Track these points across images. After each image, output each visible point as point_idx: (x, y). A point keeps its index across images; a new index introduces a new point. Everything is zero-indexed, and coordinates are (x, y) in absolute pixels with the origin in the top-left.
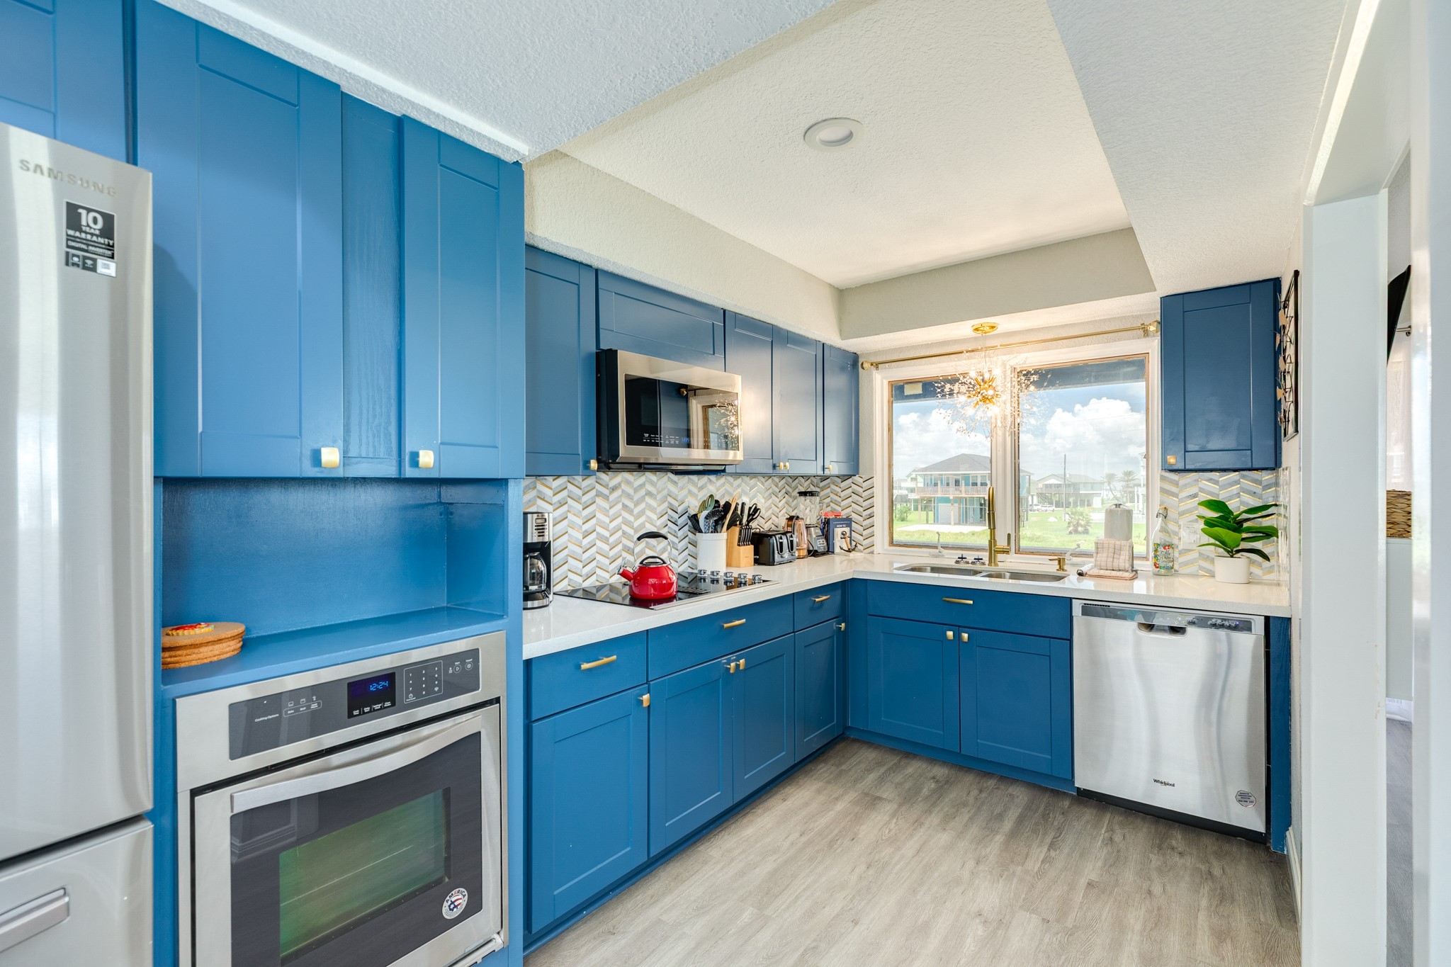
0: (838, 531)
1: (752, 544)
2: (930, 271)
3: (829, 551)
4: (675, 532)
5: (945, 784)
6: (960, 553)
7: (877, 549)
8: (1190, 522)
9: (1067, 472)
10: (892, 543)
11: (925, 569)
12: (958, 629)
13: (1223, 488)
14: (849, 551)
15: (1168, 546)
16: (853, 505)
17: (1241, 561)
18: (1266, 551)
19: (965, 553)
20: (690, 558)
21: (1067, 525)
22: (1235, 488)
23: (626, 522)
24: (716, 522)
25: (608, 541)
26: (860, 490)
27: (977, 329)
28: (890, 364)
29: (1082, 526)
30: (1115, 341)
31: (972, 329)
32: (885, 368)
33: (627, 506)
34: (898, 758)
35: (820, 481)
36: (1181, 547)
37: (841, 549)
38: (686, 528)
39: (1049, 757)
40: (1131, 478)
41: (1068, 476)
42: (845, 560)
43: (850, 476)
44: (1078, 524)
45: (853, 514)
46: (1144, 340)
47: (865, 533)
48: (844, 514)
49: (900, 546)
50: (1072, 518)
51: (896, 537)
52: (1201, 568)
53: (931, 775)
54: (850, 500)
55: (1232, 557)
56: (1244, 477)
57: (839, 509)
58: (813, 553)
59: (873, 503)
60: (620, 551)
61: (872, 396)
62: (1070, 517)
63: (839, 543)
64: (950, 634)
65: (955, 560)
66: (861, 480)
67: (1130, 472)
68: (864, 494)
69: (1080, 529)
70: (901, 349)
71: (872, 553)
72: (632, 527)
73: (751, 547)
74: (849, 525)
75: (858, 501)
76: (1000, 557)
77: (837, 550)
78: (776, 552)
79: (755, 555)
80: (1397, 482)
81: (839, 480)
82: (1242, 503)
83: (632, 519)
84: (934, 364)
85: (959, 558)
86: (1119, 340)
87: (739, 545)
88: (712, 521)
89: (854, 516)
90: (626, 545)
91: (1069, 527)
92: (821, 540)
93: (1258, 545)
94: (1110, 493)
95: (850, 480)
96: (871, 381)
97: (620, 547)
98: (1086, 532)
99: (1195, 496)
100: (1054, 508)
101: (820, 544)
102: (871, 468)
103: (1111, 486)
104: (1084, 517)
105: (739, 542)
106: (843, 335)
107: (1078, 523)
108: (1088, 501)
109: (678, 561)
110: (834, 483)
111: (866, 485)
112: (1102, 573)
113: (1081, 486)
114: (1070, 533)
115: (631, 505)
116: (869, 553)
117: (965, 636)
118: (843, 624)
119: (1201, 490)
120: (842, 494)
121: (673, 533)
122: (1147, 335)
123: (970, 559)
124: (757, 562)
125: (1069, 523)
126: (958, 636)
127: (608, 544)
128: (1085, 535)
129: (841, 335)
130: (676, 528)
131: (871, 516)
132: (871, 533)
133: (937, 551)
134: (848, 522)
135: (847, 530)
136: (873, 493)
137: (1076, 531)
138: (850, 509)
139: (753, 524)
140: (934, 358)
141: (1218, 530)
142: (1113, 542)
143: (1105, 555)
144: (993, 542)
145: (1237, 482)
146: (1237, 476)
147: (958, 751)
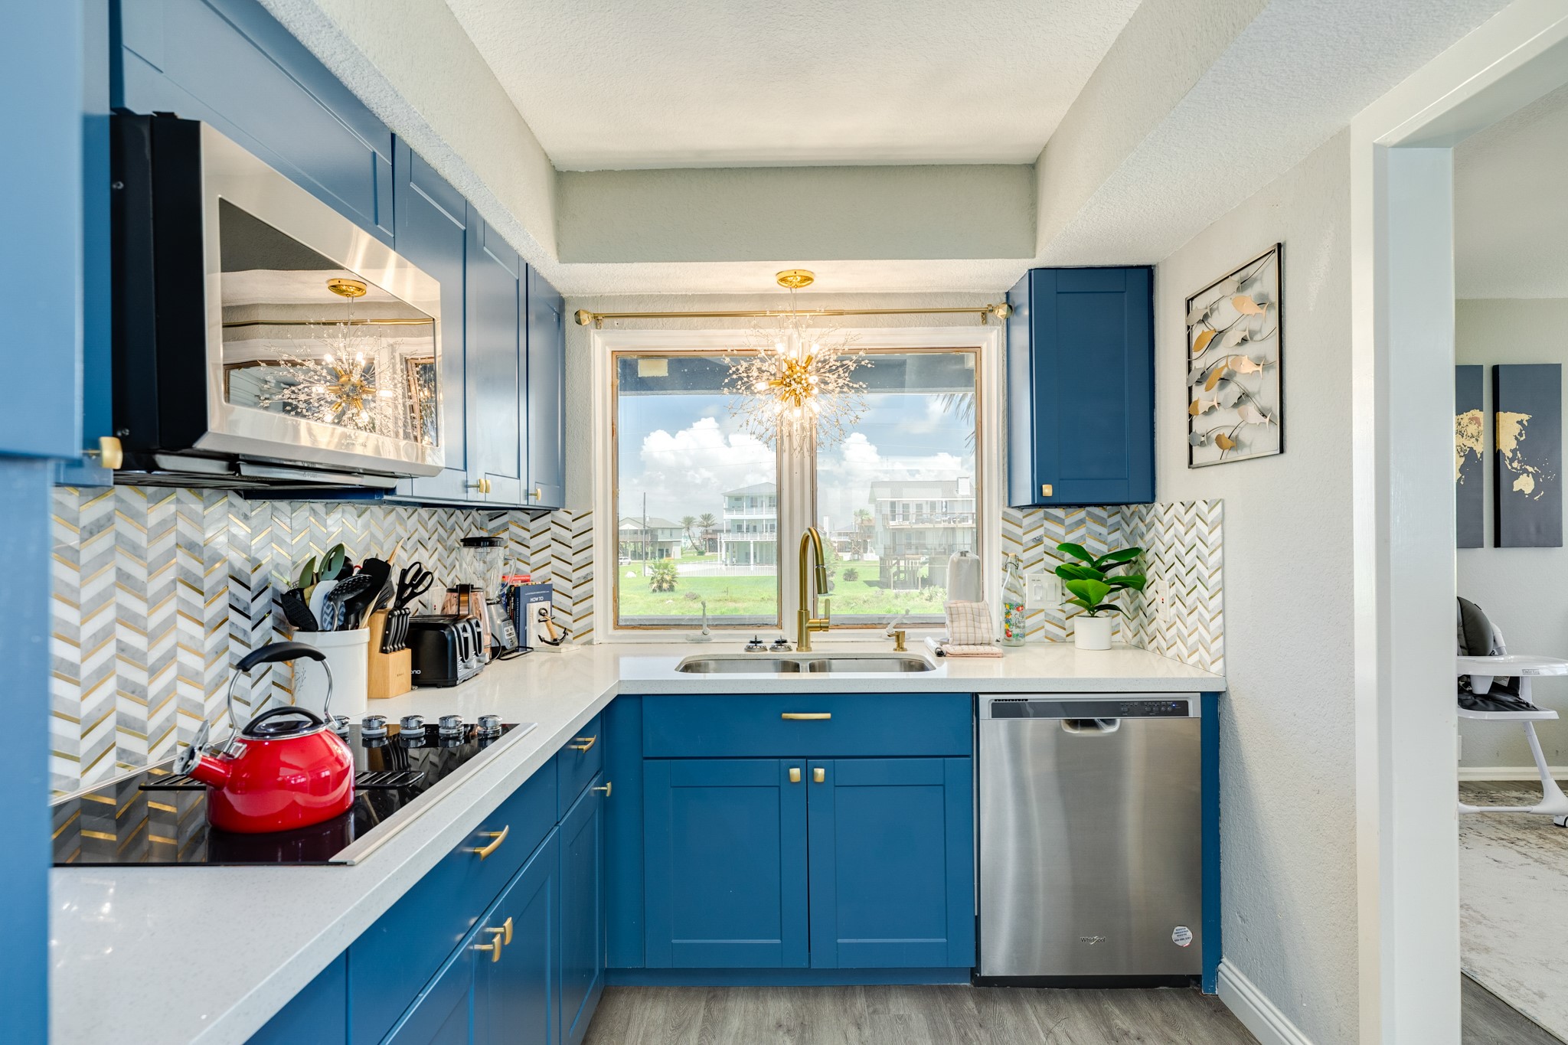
0: (533, 608)
1: (407, 647)
2: (722, 169)
3: (522, 647)
4: (245, 632)
5: (803, 1032)
6: (752, 633)
7: (598, 636)
8: (1035, 573)
9: (646, 515)
10: (617, 625)
11: (706, 665)
12: (808, 761)
13: (1070, 530)
14: (555, 642)
15: (1019, 607)
16: (554, 561)
17: (1103, 619)
19: (760, 633)
20: (275, 691)
21: (649, 581)
22: (1081, 531)
23: (127, 619)
24: (350, 606)
25: (77, 674)
26: (566, 535)
27: (783, 280)
28: (620, 320)
29: (667, 581)
30: (949, 325)
31: (775, 279)
32: (613, 327)
33: (129, 576)
34: (703, 1004)
35: (487, 518)
36: (1028, 608)
37: (542, 640)
38: (269, 622)
39: (945, 940)
40: (709, 522)
41: (647, 519)
42: (546, 661)
43: (547, 511)
44: (663, 580)
45: (554, 577)
46: (982, 327)
47: (576, 609)
48: (536, 578)
49: (634, 627)
50: (655, 572)
51: (624, 613)
52: (1049, 635)
53: (771, 1021)
54: (548, 552)
55: (1093, 616)
57: (526, 569)
58: (498, 652)
59: (591, 556)
60: (111, 699)
61: (589, 372)
62: (653, 571)
63: (535, 629)
64: (795, 773)
65: (745, 646)
66: (569, 518)
67: (709, 515)
68: (574, 543)
69: (665, 586)
70: (640, 298)
71: (590, 643)
72: (142, 631)
73: (406, 655)
74: (548, 598)
75: (563, 554)
76: (815, 636)
77: (533, 641)
78: (459, 658)
79: (412, 670)
81: (527, 518)
83: (140, 607)
84: (696, 328)
85: (752, 642)
86: (954, 324)
87: (383, 651)
88: (339, 604)
89: (556, 581)
90: (126, 680)
91: (653, 583)
92: (509, 628)
93: (1123, 600)
94: (689, 540)
95: (548, 518)
96: (586, 347)
97: (110, 685)
98: (671, 588)
99: (1042, 541)
100: (630, 560)
101: (508, 636)
102: (588, 496)
103: (690, 531)
104: (669, 571)
105: (384, 642)
106: (565, 254)
107: (662, 578)
108: (667, 551)
109: (251, 701)
110: (516, 523)
111: (577, 526)
112: (966, 649)
113: (660, 532)
114: (654, 591)
115: (139, 572)
116: (584, 644)
117: (820, 772)
118: (609, 784)
119: (1048, 534)
120: (533, 543)
121: (240, 636)
122: (986, 323)
123: (768, 643)
124: (417, 682)
125: (652, 579)
126: (808, 775)
127: (78, 684)
128: (671, 593)
129: (558, 252)
130: (247, 624)
131: (588, 580)
132: (588, 609)
133: (699, 632)
134: (546, 591)
135: (546, 605)
136: (591, 540)
137: (660, 588)
138: (548, 569)
139: (412, 605)
140: (696, 319)
141: (1080, 583)
142: (967, 604)
143: (963, 623)
144: (803, 614)
145: (1082, 522)
146: (1081, 514)
147: (805, 965)
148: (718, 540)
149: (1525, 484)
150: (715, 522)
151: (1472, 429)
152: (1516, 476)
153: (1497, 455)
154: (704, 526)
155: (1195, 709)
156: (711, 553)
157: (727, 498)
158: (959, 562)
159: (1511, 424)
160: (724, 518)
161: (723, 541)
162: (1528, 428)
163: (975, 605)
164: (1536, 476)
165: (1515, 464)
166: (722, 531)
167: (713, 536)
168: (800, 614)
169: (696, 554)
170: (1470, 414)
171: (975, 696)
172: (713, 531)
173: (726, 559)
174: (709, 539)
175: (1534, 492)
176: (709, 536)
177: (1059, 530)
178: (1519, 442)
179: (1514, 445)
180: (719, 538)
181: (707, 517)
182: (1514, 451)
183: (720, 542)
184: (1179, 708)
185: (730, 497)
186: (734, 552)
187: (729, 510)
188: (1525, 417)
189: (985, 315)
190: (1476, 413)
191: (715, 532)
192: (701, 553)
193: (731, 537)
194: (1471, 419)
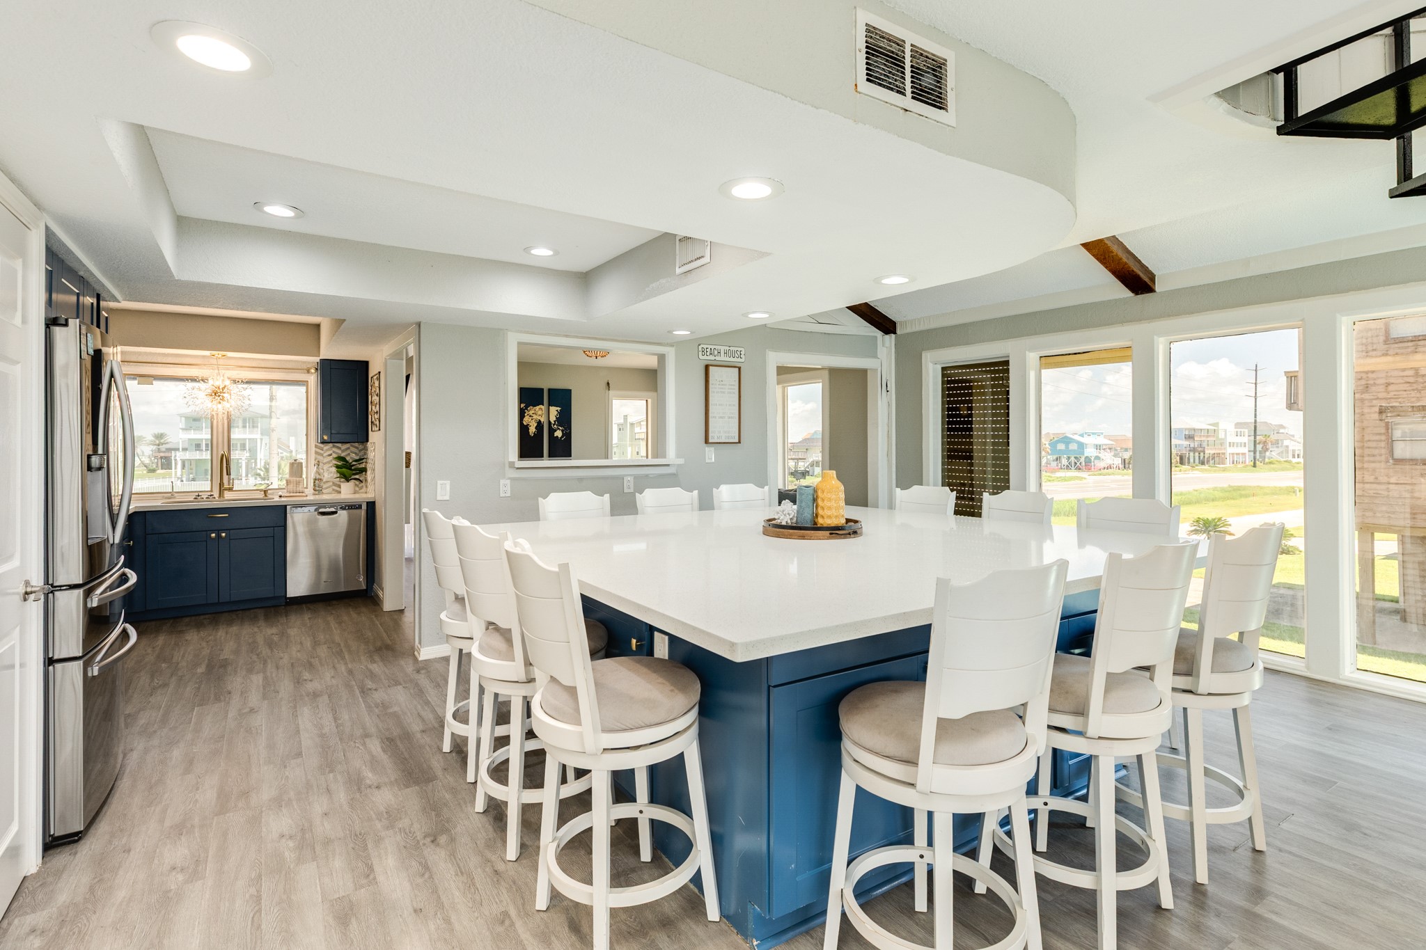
8: (329, 467)
12: (219, 530)
13: (343, 451)
15: (320, 480)
17: (352, 483)
18: (361, 479)
22: (348, 452)
30: (292, 373)
36: (324, 480)
39: (273, 587)
46: (307, 374)
52: (333, 490)
55: (348, 482)
56: (334, 446)
64: (214, 535)
65: (194, 498)
76: (226, 493)
80: (407, 449)
82: (351, 458)
85: (197, 496)
86: (294, 373)
93: (357, 477)
99: (331, 455)
112: (292, 494)
117: (223, 534)
119: (334, 452)
122: (309, 373)
123: (205, 496)
126: (219, 536)
141: (344, 470)
142: (295, 479)
143: (292, 485)
144: (221, 484)
145: (348, 448)
146: (348, 445)
147: (217, 601)
148: (173, 458)
149: (558, 434)
150: (169, 441)
151: (540, 412)
152: (556, 431)
153: (550, 423)
154: (155, 445)
155: (364, 507)
156: (164, 471)
157: (183, 419)
158: (293, 463)
159: (554, 411)
160: (180, 437)
161: (178, 459)
162: (560, 413)
163: (298, 479)
164: (562, 431)
165: (555, 426)
166: (178, 449)
167: (167, 454)
168: (220, 484)
169: (145, 472)
170: (539, 407)
171: (286, 506)
172: (167, 449)
173: (182, 475)
174: (161, 458)
175: (562, 437)
176: (162, 454)
177: (339, 452)
178: (557, 418)
179: (555, 419)
180: (173, 456)
181: (160, 436)
182: (555, 421)
183: (176, 460)
184: (360, 507)
185: (187, 418)
186: (191, 469)
187: (185, 429)
188: (559, 409)
189: (308, 371)
190: (541, 406)
191: (170, 450)
192: (153, 471)
193: (187, 456)
194: (540, 409)
